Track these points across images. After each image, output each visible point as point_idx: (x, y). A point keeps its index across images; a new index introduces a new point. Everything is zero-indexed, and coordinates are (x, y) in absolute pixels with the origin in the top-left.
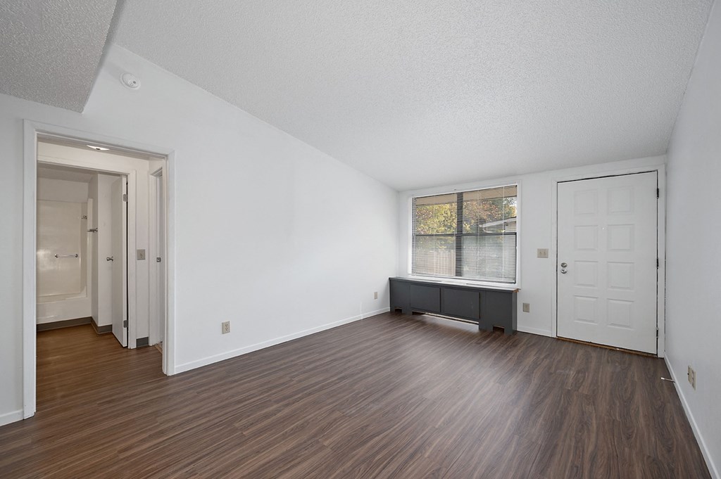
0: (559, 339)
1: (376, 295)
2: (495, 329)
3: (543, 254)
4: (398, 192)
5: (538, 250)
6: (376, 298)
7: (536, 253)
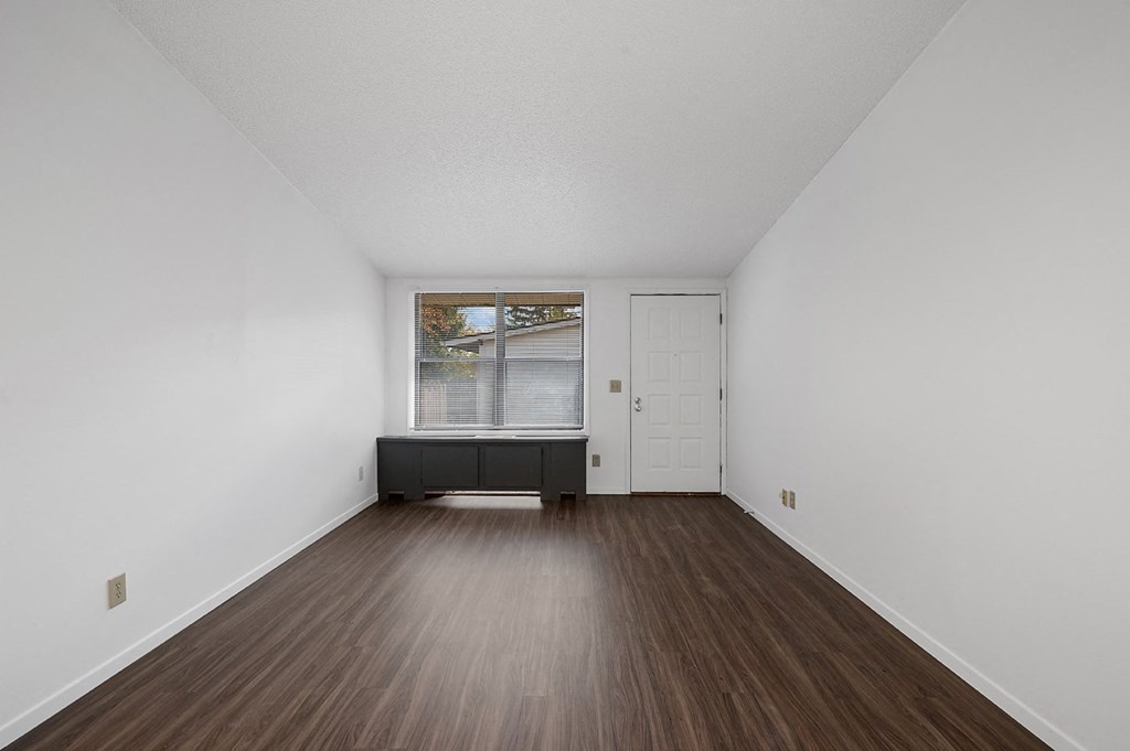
0: (634, 495)
1: (361, 472)
2: (564, 497)
3: (615, 386)
4: (386, 279)
5: (612, 382)
6: (361, 478)
7: (608, 387)
